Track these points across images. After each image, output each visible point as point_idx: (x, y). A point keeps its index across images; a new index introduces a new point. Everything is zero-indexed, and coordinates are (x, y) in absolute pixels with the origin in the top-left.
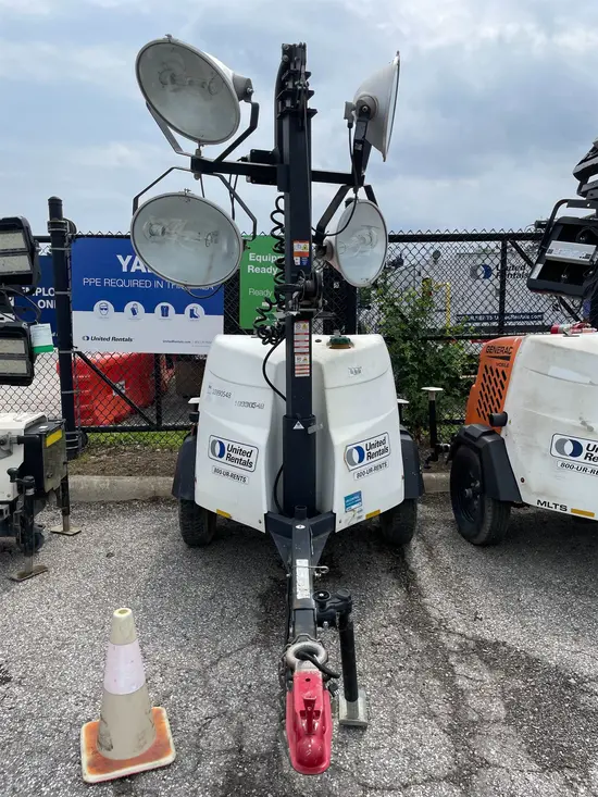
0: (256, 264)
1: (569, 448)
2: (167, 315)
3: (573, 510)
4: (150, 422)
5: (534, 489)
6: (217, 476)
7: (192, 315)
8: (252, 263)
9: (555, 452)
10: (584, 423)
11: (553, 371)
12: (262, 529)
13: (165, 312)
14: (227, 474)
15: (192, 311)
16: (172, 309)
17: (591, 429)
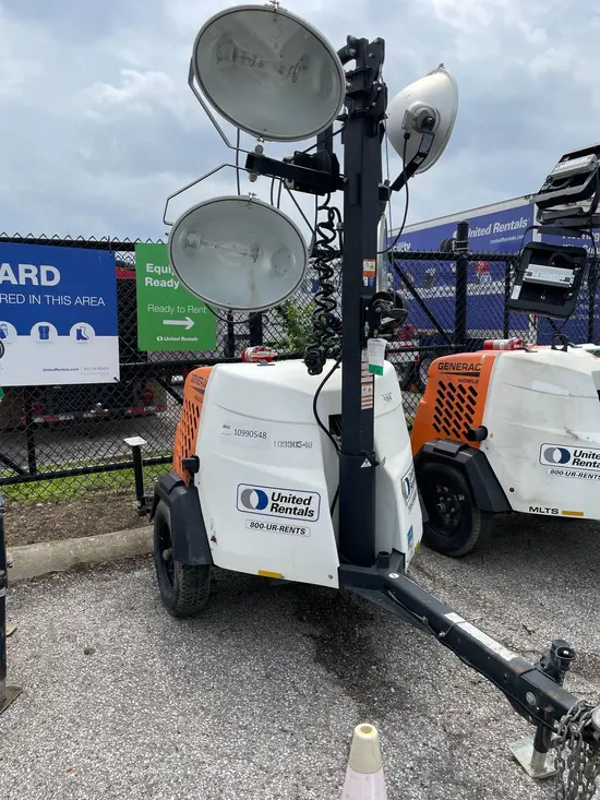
0: (154, 276)
1: (557, 456)
2: (47, 338)
3: (564, 512)
4: (16, 468)
5: (526, 497)
6: (258, 531)
7: (80, 336)
8: (150, 275)
9: (544, 461)
10: (568, 432)
11: (537, 385)
12: (335, 584)
13: (44, 334)
14: (274, 527)
15: (79, 332)
16: (53, 330)
17: (576, 437)
